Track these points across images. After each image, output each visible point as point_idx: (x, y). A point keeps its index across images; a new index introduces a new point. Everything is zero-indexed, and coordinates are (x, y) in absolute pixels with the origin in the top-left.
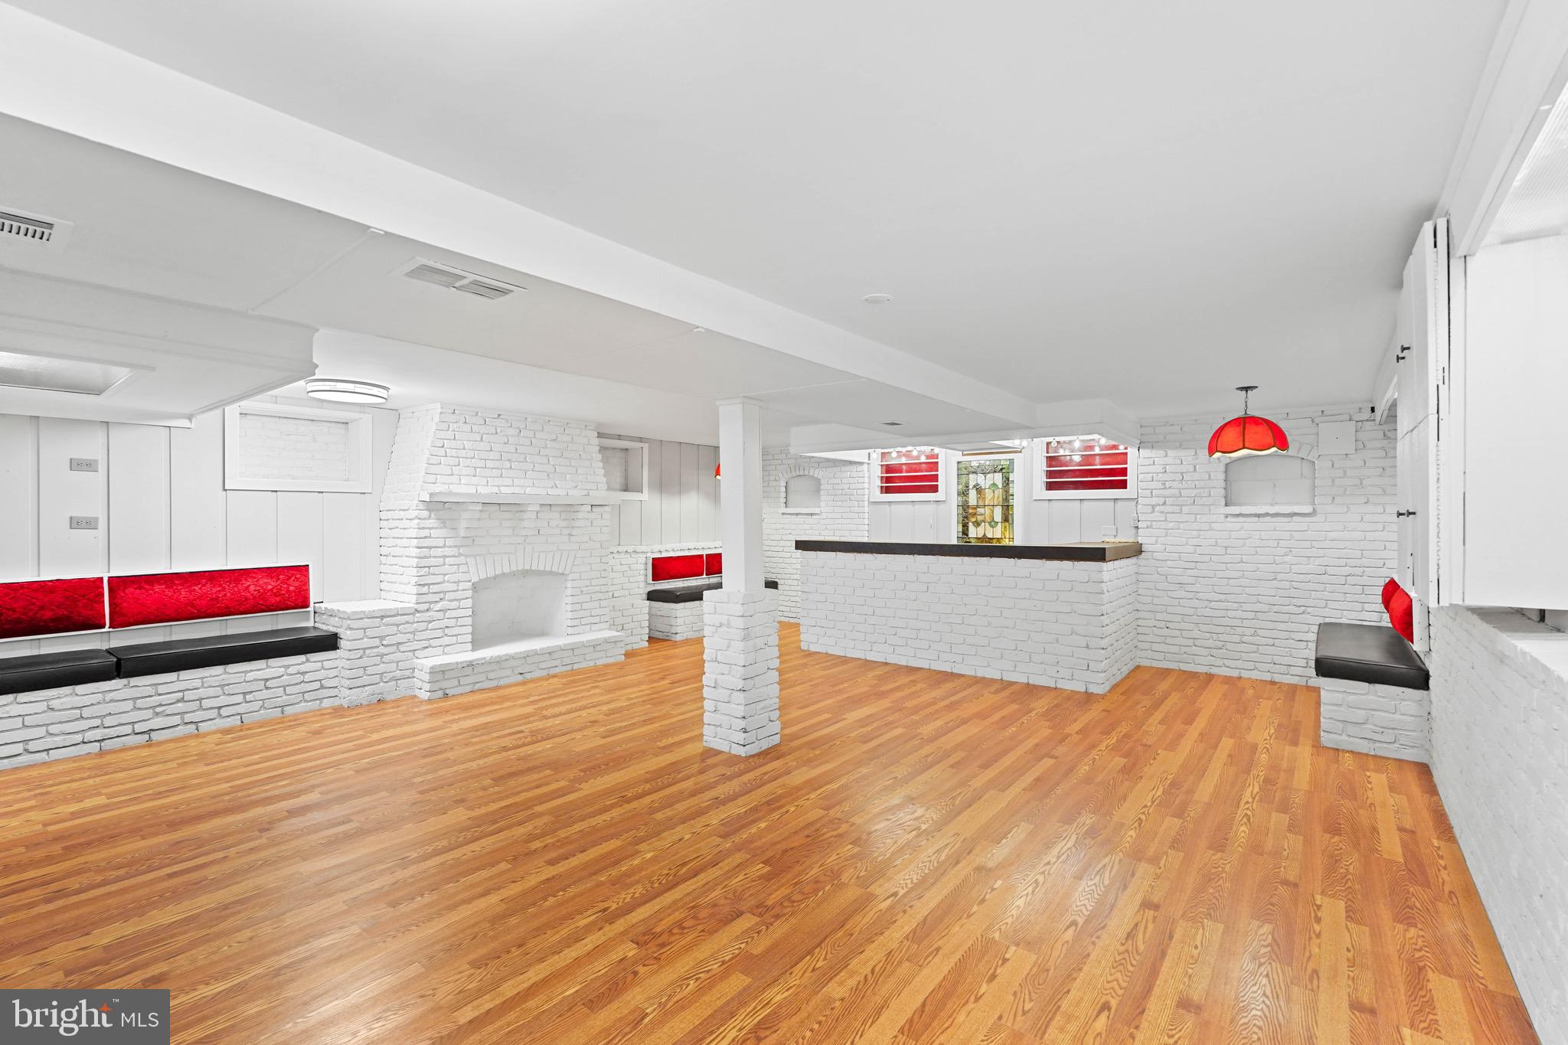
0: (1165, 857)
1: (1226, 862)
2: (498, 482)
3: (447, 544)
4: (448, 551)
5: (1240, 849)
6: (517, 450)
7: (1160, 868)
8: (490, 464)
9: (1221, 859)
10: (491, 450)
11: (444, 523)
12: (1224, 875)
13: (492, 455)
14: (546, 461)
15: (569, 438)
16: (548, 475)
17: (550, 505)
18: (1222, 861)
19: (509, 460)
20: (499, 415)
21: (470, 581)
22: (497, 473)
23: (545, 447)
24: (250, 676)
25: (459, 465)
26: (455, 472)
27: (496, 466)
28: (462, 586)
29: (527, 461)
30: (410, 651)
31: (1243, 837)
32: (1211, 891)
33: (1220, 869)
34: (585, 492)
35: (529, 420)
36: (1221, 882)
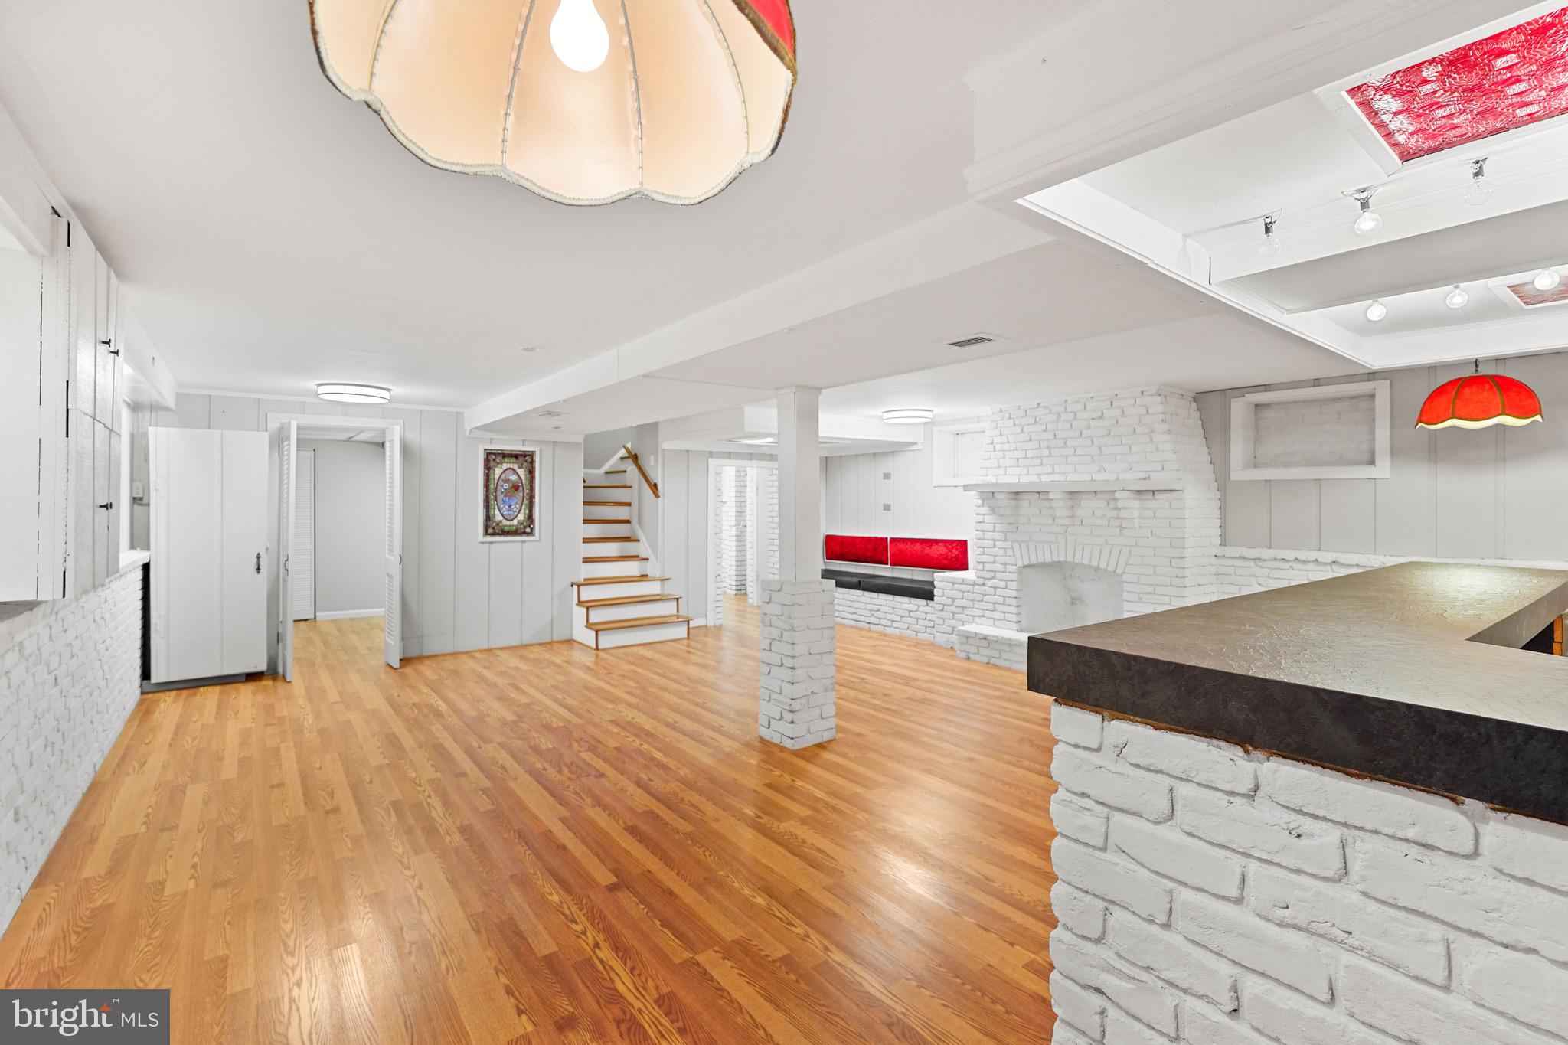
0: (349, 846)
1: (291, 873)
2: (1038, 470)
3: (996, 529)
4: (997, 535)
5: (282, 895)
6: (1055, 435)
7: (347, 836)
8: (1030, 454)
9: (297, 874)
10: (1030, 440)
11: (993, 510)
12: (288, 860)
13: (1030, 445)
14: (1090, 443)
15: (1118, 412)
16: (1092, 458)
17: (1096, 492)
18: (295, 871)
19: (1048, 448)
20: (1039, 404)
21: (1016, 565)
22: (1037, 461)
23: (1089, 427)
24: (904, 606)
25: (1004, 458)
26: (1001, 464)
27: (1035, 455)
28: (1010, 568)
29: (1067, 447)
30: (972, 616)
31: (284, 913)
32: (293, 842)
33: (294, 863)
34: (1143, 475)
35: (1069, 401)
36: (288, 852)
